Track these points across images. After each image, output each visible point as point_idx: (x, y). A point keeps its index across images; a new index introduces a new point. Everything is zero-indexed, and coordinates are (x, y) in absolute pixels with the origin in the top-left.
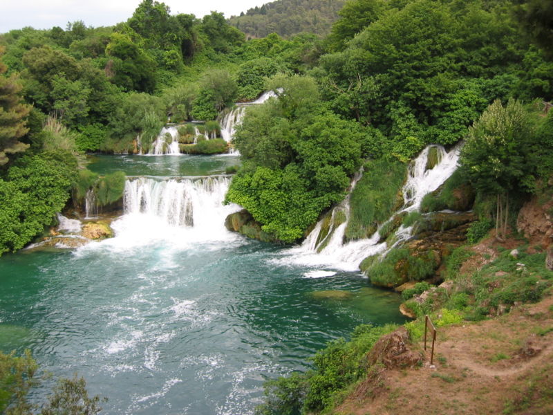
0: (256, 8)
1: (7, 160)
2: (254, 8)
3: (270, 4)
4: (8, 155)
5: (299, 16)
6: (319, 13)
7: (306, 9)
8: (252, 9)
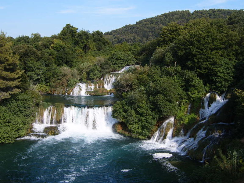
0: (108, 32)
1: (10, 96)
2: (107, 32)
3: (114, 30)
4: (10, 94)
5: (127, 36)
6: (136, 35)
7: (130, 33)
8: (106, 33)
